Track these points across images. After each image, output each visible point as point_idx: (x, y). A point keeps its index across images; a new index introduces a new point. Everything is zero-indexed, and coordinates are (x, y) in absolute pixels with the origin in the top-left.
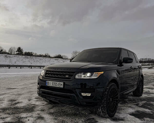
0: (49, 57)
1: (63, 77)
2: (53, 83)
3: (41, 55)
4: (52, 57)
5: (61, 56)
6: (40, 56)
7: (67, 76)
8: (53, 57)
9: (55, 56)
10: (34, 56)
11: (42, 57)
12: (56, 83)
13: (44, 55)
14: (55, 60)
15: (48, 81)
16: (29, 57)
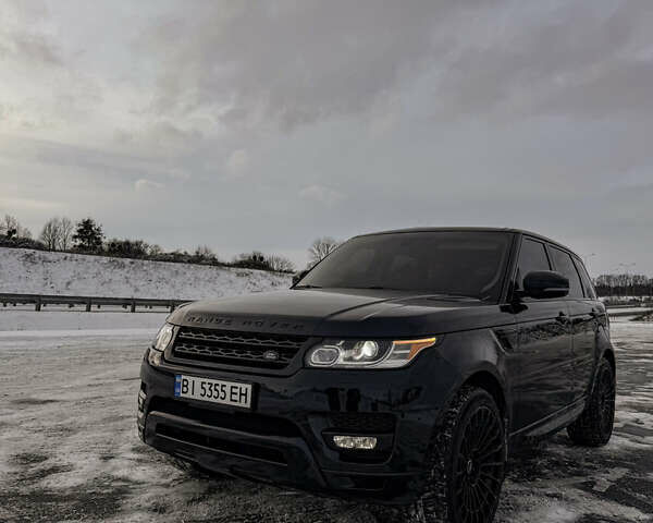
0: (214, 262)
2: (207, 386)
3: (180, 255)
4: (223, 265)
5: (266, 259)
6: (176, 258)
7: (270, 356)
8: (229, 265)
9: (239, 259)
10: (147, 258)
11: (182, 262)
12: (219, 388)
13: (192, 253)
14: (238, 275)
15: (183, 377)
16: (127, 261)
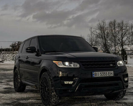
2: (102, 73)
12: (105, 73)
15: (95, 72)
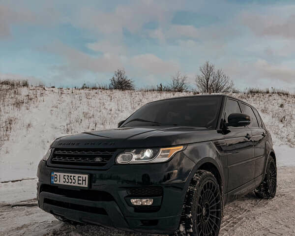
1: (90, 161)
2: (66, 177)
12: (72, 178)
15: (55, 173)
